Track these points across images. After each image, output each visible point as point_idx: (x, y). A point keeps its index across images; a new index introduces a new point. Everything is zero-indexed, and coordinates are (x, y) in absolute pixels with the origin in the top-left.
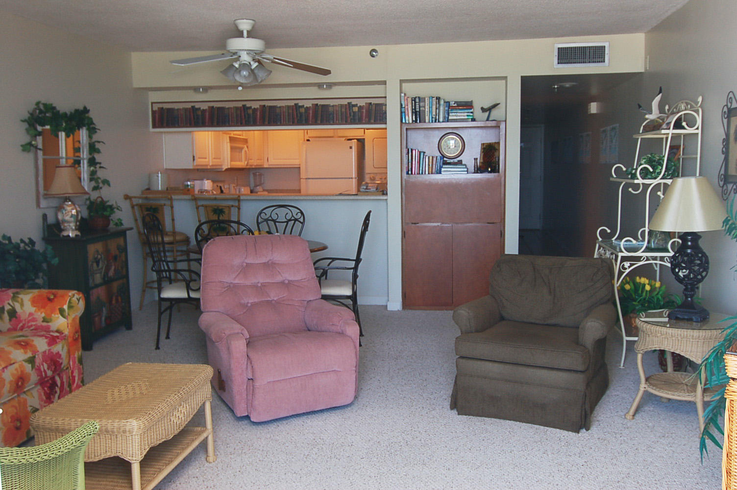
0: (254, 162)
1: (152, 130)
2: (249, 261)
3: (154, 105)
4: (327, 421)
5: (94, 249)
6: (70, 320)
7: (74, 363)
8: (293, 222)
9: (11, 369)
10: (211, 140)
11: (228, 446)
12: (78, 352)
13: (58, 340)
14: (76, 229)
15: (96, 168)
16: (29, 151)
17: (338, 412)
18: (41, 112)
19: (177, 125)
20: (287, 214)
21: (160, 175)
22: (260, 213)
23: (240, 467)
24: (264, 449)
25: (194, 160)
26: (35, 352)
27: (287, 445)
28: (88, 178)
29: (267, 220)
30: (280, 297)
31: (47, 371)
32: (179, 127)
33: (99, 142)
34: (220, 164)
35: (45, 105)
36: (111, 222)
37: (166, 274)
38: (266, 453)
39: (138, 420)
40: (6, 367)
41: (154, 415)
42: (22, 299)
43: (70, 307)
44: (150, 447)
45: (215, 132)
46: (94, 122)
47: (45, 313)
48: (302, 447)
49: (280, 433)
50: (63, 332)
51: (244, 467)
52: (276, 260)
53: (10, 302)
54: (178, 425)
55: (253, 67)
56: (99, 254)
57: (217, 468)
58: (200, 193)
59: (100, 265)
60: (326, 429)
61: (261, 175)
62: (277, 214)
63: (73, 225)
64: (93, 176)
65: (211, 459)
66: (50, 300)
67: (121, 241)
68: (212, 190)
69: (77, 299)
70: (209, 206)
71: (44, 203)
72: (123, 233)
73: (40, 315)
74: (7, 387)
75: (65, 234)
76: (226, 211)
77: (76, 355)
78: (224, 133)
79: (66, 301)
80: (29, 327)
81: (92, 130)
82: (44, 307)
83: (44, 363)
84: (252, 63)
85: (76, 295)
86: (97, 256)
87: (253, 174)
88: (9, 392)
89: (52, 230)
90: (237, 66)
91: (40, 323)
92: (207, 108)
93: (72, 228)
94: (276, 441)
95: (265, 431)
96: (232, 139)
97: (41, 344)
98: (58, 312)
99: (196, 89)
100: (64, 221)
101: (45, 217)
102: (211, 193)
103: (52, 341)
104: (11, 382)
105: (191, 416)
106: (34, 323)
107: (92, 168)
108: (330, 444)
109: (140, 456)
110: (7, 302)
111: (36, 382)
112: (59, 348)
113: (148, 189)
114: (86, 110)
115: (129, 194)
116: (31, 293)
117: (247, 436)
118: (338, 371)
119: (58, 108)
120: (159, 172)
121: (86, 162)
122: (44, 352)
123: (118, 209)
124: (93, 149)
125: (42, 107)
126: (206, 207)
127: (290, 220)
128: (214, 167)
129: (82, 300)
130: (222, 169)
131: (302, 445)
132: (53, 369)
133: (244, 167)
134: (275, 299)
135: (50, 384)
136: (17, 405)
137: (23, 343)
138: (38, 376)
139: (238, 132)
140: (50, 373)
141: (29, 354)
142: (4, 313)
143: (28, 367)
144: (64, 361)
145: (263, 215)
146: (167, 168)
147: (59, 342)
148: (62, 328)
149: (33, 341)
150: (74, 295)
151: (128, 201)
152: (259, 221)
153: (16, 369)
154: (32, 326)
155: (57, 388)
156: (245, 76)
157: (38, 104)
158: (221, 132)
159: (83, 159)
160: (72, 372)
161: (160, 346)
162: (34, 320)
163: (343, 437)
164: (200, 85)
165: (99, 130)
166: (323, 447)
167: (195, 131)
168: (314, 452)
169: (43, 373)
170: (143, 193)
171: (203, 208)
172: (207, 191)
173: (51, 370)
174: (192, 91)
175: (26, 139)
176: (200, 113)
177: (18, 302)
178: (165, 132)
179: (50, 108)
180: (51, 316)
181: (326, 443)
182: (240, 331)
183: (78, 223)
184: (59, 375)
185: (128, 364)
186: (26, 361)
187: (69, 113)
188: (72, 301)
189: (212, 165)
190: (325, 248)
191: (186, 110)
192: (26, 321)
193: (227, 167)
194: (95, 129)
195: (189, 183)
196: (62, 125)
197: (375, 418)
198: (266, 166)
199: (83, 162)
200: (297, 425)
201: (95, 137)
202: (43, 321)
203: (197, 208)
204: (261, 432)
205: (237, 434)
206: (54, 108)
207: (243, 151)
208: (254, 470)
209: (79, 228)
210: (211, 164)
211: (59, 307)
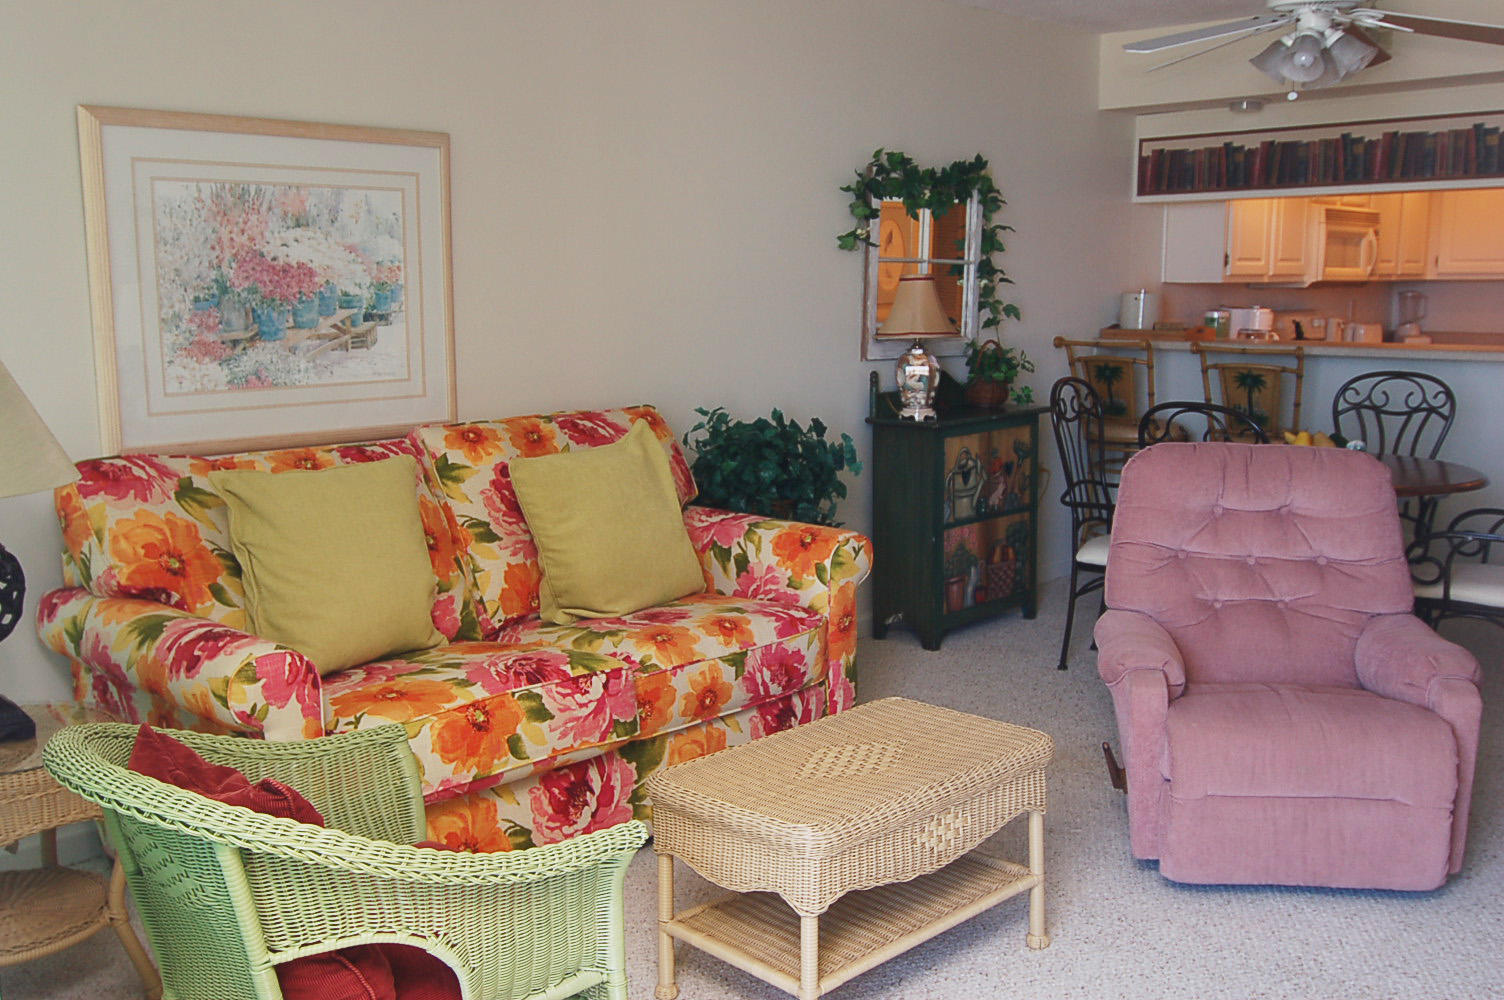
0: (1396, 266)
1: (1136, 199)
2: (1231, 502)
3: (1144, 144)
4: (1357, 918)
5: (958, 448)
6: (834, 591)
7: (837, 675)
8: (1423, 414)
9: (692, 671)
10: (1278, 222)
11: (1092, 920)
12: (848, 654)
13: (800, 627)
14: (927, 405)
15: (991, 281)
16: (851, 249)
17: (1396, 905)
18: (881, 169)
19: (1189, 188)
20: (1411, 394)
21: (1142, 296)
22: (1345, 388)
23: (1091, 977)
24: (1167, 951)
25: (1226, 263)
26: (747, 644)
27: (1225, 953)
28: (974, 303)
29: (1357, 407)
30: (1297, 596)
31: (770, 684)
32: (1193, 191)
33: (1004, 228)
34: (1298, 272)
35: (890, 155)
36: (1011, 393)
37: (1100, 513)
38: (1164, 960)
39: (816, 828)
40: (681, 667)
41: (861, 825)
42: (760, 538)
43: (836, 564)
44: (847, 890)
45: (1287, 200)
46: (996, 186)
47: (792, 570)
48: (1259, 969)
49: (1224, 921)
50: (821, 611)
51: (1098, 981)
52: (1297, 508)
53: (742, 541)
54: (935, 854)
55: (1330, 42)
56: (971, 459)
57: (1040, 966)
58: (1243, 337)
59: (972, 481)
60: (1344, 940)
61: (1418, 298)
62: (1384, 393)
63: (921, 397)
64: (986, 298)
65: (1035, 941)
66: (804, 546)
67: (1025, 434)
68: (1270, 331)
69: (854, 548)
70: (1229, 368)
71: (874, 351)
72: (1031, 418)
73: (784, 573)
74: (679, 706)
75: (906, 413)
76: (1269, 380)
77: (842, 661)
78: (1316, 202)
79: (831, 551)
80: (766, 593)
81: (991, 202)
82: (791, 557)
83: (765, 669)
84: (1328, 32)
85: (852, 540)
86: (967, 463)
87: (1400, 294)
88: (684, 714)
89: (885, 405)
90: (1289, 43)
91: (783, 588)
92: (1259, 146)
93: (919, 403)
94: (1205, 937)
95: (1191, 908)
96: (1331, 216)
97: (763, 631)
98: (814, 571)
99: (1233, 104)
100: (906, 388)
101: (875, 378)
102: (1267, 338)
103: (789, 627)
104: (687, 697)
105: (979, 841)
106: (773, 587)
107: (984, 282)
108: (1332, 982)
109: (818, 906)
110: (736, 540)
111: (747, 702)
112: (803, 643)
113: (1116, 326)
114: (980, 163)
115: (1064, 336)
116: (779, 527)
117: (1145, 906)
118: (1400, 803)
119: (915, 162)
120: (1143, 291)
121: (972, 268)
122: (768, 647)
123: (1024, 367)
124: (990, 241)
125: (884, 159)
126: (1222, 369)
127: (1417, 410)
128: (1281, 280)
129: (866, 552)
130: (1303, 283)
131: (1262, 963)
132: (784, 683)
133: (1365, 279)
134: (1287, 599)
135: (780, 710)
136: (704, 741)
137: (727, 625)
138: (748, 691)
139: (1350, 197)
140: (775, 689)
141: (735, 648)
142: (729, 560)
143: (728, 673)
144: (811, 670)
145: (1349, 394)
146: (1168, 281)
147: (804, 630)
148: (817, 605)
149: (749, 622)
150: (848, 540)
151: (1063, 350)
152: (1340, 408)
153: (702, 673)
154: (771, 591)
155: (793, 718)
156: (1303, 66)
157: (878, 154)
158: (1306, 200)
159: (969, 264)
160: (832, 694)
161: (1069, 663)
162: (774, 580)
163: (1376, 973)
164: (1242, 95)
165: (1004, 202)
166: (1313, 983)
167: (1233, 200)
168: (1281, 992)
169: (761, 689)
170: (1103, 334)
171: (1217, 371)
172: (1259, 335)
173: (779, 684)
174: (1227, 109)
175: (848, 224)
176: (1240, 158)
177: (752, 542)
178: (1168, 204)
179: (901, 161)
180: (801, 578)
181: (1325, 976)
182: (1160, 666)
183: (933, 394)
184: (801, 694)
185: (894, 698)
186: (723, 659)
187: (939, 171)
188: (840, 553)
189: (1274, 276)
190: (1480, 484)
191: (1211, 152)
192: (763, 580)
193: (1314, 280)
194: (995, 200)
195: (1216, 315)
196: (925, 195)
197: (1493, 945)
198: (1429, 277)
199: (968, 269)
200: (1275, 910)
201: (997, 219)
202: (788, 586)
203: (1205, 371)
204: (1183, 906)
205: (1126, 898)
206: (909, 161)
207: (1364, 243)
208: (1117, 995)
209: (935, 404)
210: (1271, 273)
211: (816, 561)
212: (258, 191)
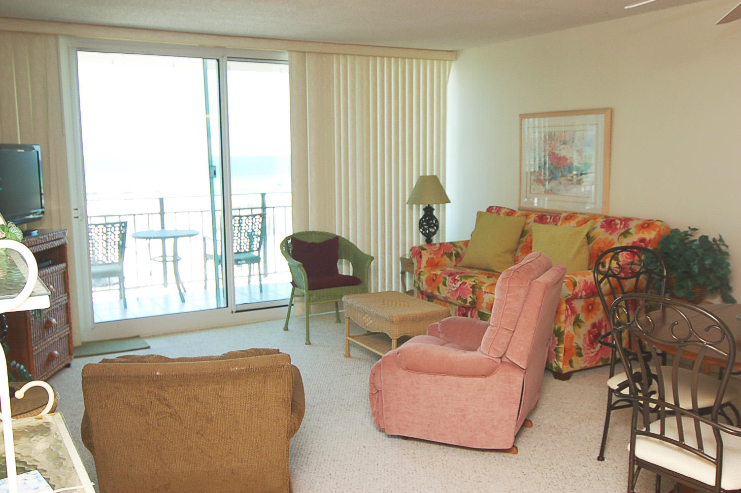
212: (555, 134)
